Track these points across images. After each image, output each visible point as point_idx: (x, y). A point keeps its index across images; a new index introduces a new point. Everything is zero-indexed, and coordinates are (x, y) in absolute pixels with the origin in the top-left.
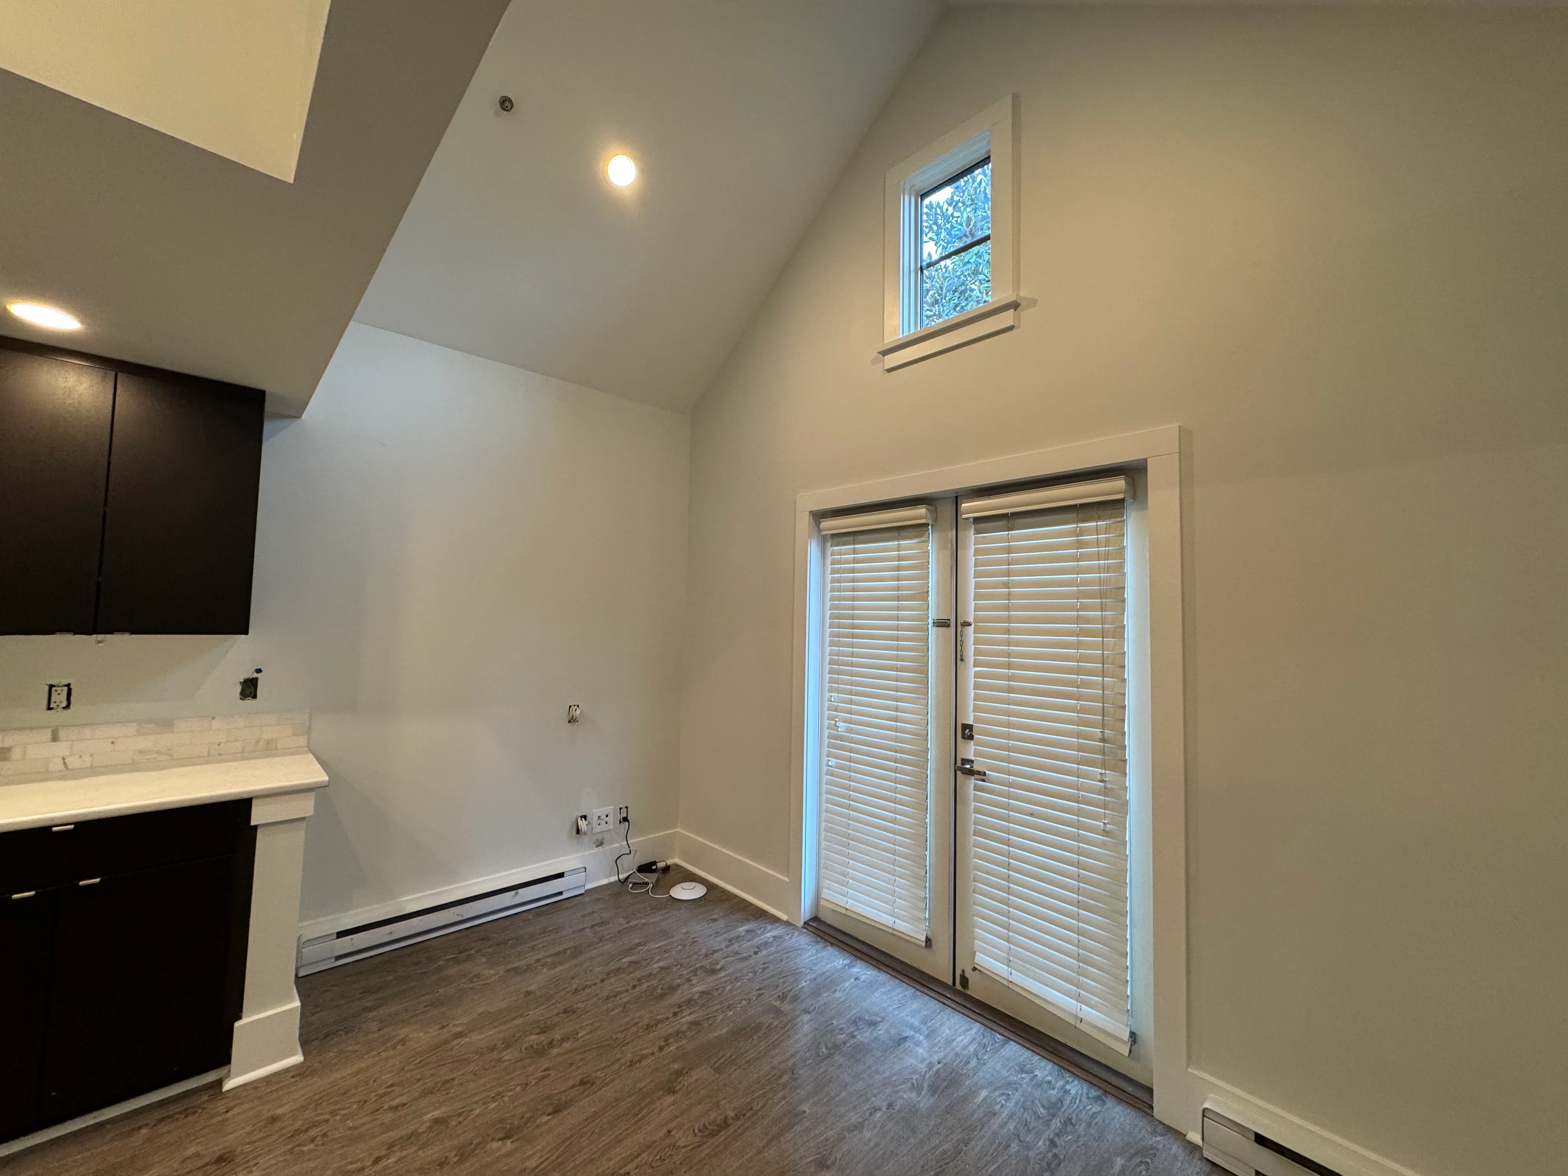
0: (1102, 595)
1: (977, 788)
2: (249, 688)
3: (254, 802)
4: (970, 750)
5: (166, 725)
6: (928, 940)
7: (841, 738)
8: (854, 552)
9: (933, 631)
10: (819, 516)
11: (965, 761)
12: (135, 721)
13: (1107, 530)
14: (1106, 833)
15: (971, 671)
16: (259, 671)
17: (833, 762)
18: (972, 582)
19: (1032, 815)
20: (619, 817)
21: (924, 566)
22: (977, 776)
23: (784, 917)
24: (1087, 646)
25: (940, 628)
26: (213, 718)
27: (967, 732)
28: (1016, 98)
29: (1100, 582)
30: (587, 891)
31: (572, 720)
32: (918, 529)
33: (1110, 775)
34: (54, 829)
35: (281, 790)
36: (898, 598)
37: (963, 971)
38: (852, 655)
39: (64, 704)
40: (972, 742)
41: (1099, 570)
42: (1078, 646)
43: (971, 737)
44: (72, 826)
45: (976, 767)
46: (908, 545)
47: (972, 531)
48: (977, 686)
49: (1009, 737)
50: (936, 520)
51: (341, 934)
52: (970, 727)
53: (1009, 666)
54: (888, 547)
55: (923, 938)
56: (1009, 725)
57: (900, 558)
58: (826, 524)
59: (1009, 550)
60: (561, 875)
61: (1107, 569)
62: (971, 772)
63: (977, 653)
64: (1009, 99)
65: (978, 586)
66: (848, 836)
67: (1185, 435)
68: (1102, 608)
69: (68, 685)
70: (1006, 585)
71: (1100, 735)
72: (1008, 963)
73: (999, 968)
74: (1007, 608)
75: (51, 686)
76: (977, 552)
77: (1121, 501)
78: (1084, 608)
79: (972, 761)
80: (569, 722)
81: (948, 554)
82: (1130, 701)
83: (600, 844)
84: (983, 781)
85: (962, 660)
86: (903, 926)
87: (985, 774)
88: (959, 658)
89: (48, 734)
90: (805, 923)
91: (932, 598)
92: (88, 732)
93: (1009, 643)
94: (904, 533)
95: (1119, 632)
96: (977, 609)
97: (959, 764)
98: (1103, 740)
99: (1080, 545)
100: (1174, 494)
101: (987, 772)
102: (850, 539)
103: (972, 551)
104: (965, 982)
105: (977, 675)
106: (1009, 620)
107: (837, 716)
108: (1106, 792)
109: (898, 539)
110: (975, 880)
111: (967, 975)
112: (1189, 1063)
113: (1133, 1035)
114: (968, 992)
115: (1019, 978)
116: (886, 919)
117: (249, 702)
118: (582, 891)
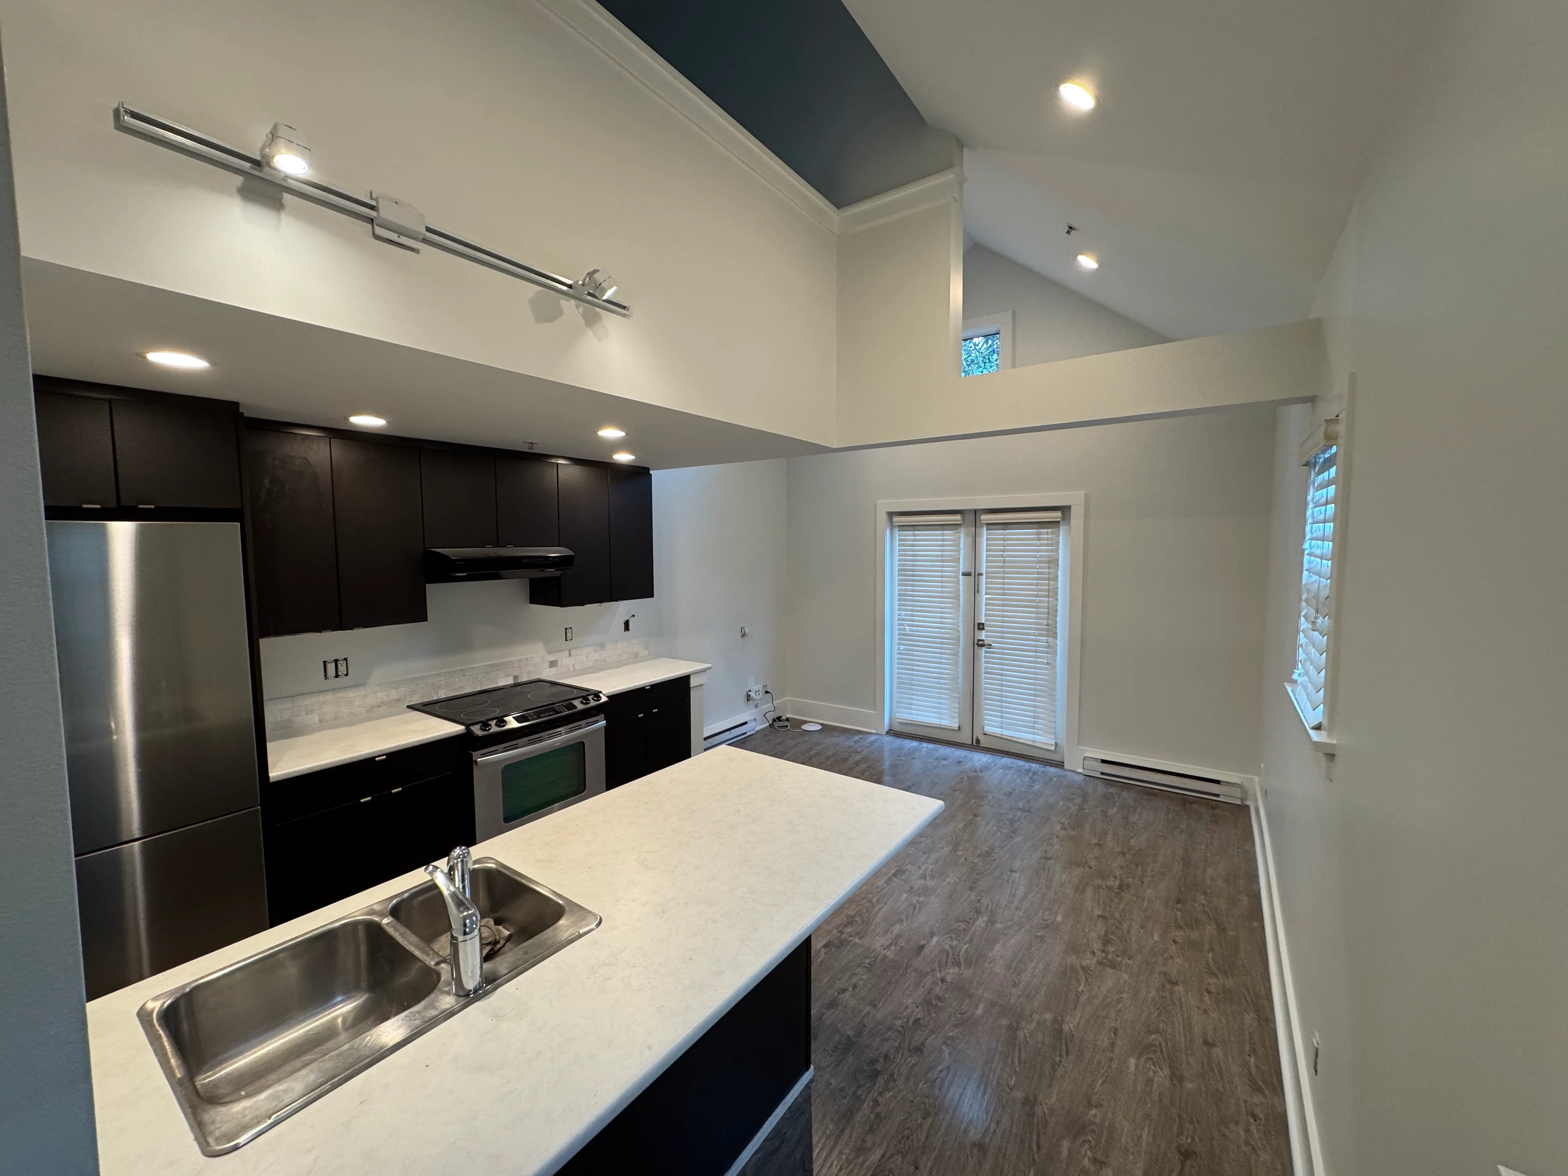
0: (1049, 562)
1: (986, 652)
2: (626, 626)
3: (691, 676)
4: (982, 635)
5: (602, 646)
6: (959, 727)
7: (908, 635)
8: (914, 535)
9: (961, 577)
10: (891, 515)
11: (979, 640)
12: (592, 645)
13: (1052, 533)
14: (1048, 664)
15: (984, 597)
16: (633, 616)
17: (902, 647)
18: (985, 554)
19: (1014, 661)
20: (764, 691)
21: (958, 545)
22: (986, 647)
23: (874, 731)
24: (1042, 585)
25: (965, 577)
26: (617, 642)
27: (981, 627)
28: (1014, 313)
29: (1048, 556)
30: (756, 732)
31: (744, 635)
32: (955, 526)
33: (1050, 639)
36: (942, 561)
37: (977, 737)
38: (914, 591)
39: (571, 638)
40: (984, 631)
41: (1047, 551)
42: (1037, 585)
43: (983, 629)
45: (986, 643)
46: (949, 534)
47: (985, 529)
48: (987, 604)
49: (1003, 627)
50: (964, 521)
52: (983, 624)
53: (1004, 594)
54: (936, 534)
55: (957, 726)
56: (1003, 622)
57: (943, 540)
58: (896, 519)
59: (1004, 540)
60: (745, 723)
61: (1052, 551)
62: (982, 645)
63: (987, 588)
64: (1010, 313)
65: (988, 556)
66: (912, 684)
67: (1087, 497)
68: (1049, 568)
69: (571, 628)
70: (1002, 556)
71: (1046, 623)
72: (1001, 727)
73: (997, 731)
74: (1003, 567)
75: (566, 629)
76: (987, 539)
77: (1058, 522)
78: (1040, 568)
79: (983, 640)
80: (742, 637)
81: (970, 539)
82: (1059, 608)
83: (756, 706)
84: (990, 648)
85: (978, 592)
86: (946, 723)
87: (991, 645)
88: (976, 590)
89: (567, 653)
90: (887, 732)
91: (961, 561)
92: (579, 651)
93: (1004, 584)
94: (945, 527)
95: (1056, 579)
96: (987, 567)
97: (976, 641)
98: (1048, 625)
99: (1039, 539)
100: (1082, 521)
101: (993, 644)
102: (912, 528)
103: (985, 539)
104: (978, 741)
105: (987, 599)
106: (1005, 573)
107: (904, 624)
108: (1049, 647)
109: (943, 530)
110: (985, 694)
111: (979, 738)
112: (1079, 744)
113: (1056, 743)
114: (980, 745)
115: (1006, 733)
116: (936, 721)
117: (627, 632)
118: (753, 732)
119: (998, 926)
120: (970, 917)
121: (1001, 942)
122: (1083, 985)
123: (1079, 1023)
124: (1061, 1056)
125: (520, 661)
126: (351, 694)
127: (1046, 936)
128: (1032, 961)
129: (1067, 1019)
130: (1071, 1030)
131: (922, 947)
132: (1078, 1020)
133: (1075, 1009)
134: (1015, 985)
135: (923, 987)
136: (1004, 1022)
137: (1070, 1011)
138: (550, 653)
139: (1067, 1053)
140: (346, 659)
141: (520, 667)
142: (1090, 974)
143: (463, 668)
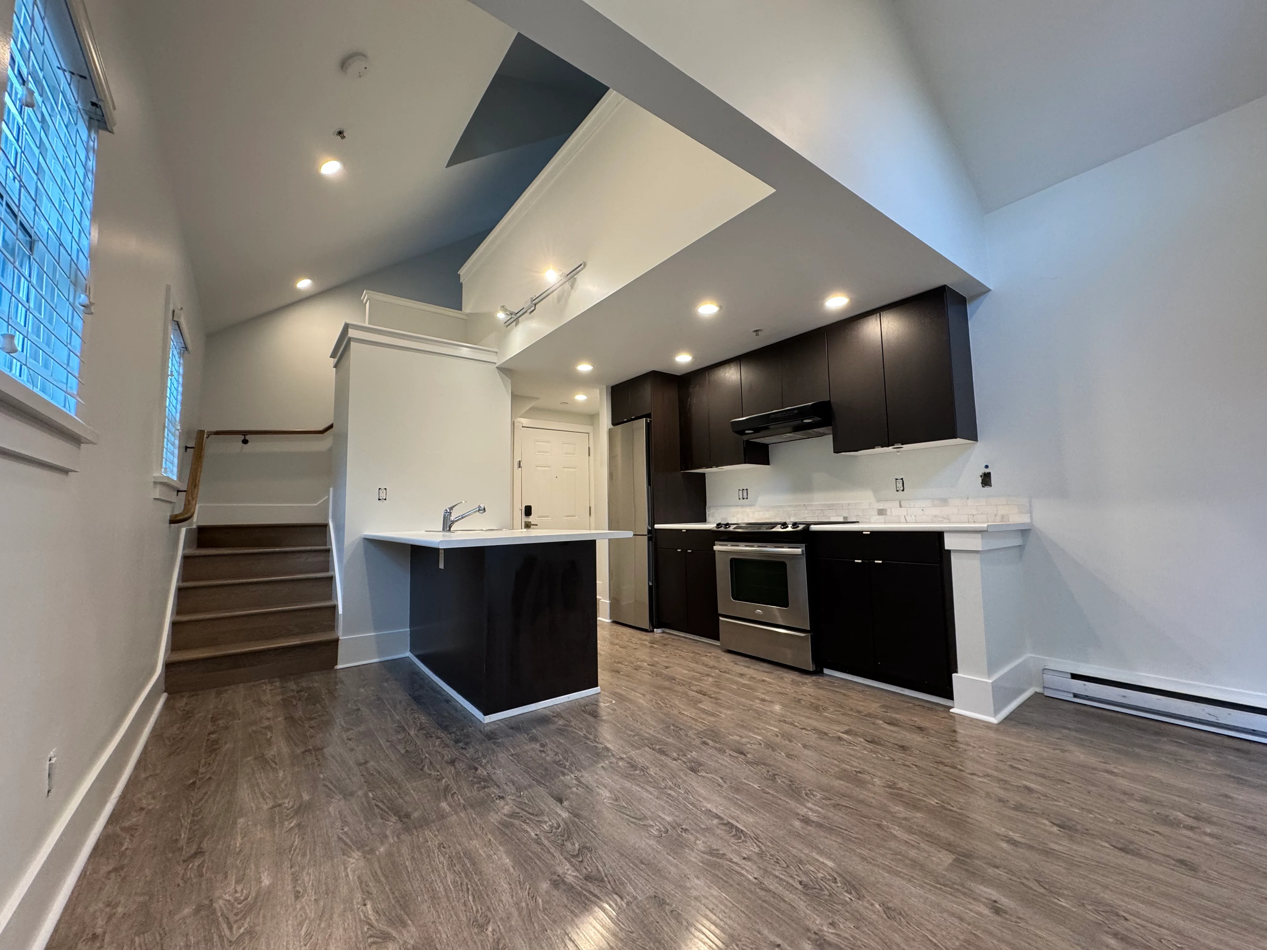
2: (986, 479)
3: (945, 534)
5: (944, 501)
12: (929, 499)
16: (987, 467)
26: (968, 498)
34: (864, 533)
35: (958, 529)
39: (902, 489)
44: (869, 533)
51: (1074, 676)
69: (902, 479)
75: (897, 480)
89: (897, 503)
92: (912, 503)
117: (987, 488)
119: (545, 886)
120: (585, 864)
121: (511, 870)
122: (370, 912)
123: (346, 868)
124: (346, 833)
125: (849, 504)
126: (748, 510)
127: (478, 934)
128: (454, 882)
129: (362, 863)
130: (349, 857)
131: (560, 801)
132: (349, 870)
133: (359, 878)
134: (441, 846)
135: (506, 783)
136: (416, 815)
137: (364, 871)
138: (879, 501)
139: (340, 839)
140: (747, 489)
141: (849, 510)
142: (371, 936)
143: (806, 504)
